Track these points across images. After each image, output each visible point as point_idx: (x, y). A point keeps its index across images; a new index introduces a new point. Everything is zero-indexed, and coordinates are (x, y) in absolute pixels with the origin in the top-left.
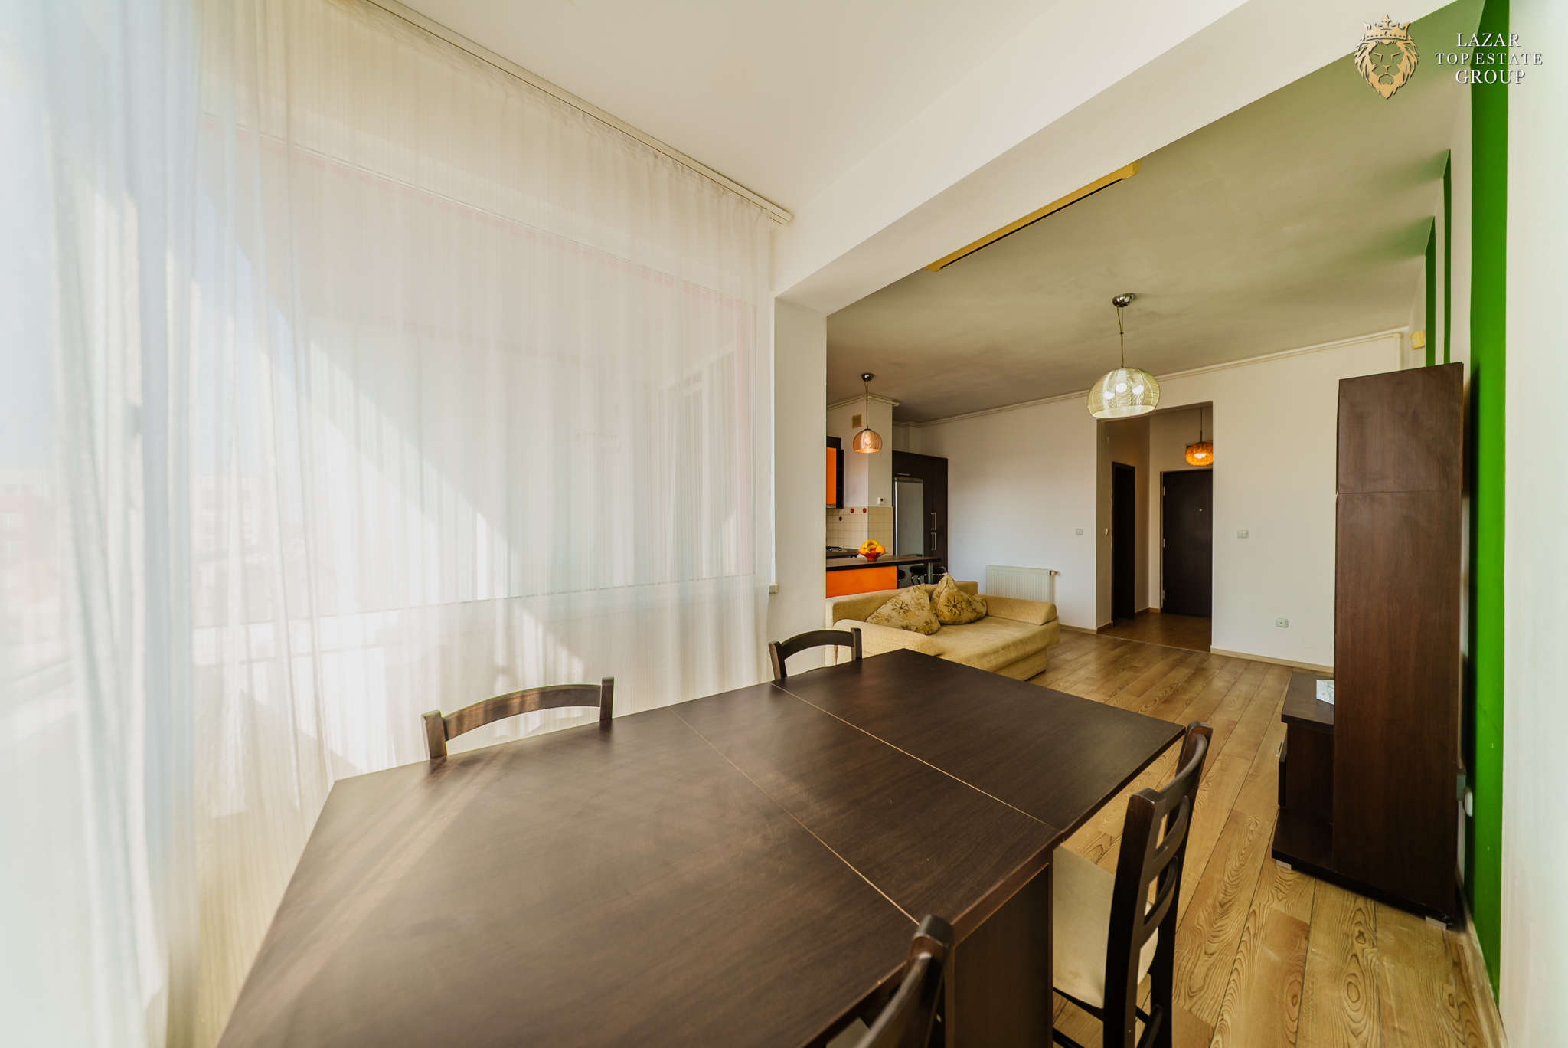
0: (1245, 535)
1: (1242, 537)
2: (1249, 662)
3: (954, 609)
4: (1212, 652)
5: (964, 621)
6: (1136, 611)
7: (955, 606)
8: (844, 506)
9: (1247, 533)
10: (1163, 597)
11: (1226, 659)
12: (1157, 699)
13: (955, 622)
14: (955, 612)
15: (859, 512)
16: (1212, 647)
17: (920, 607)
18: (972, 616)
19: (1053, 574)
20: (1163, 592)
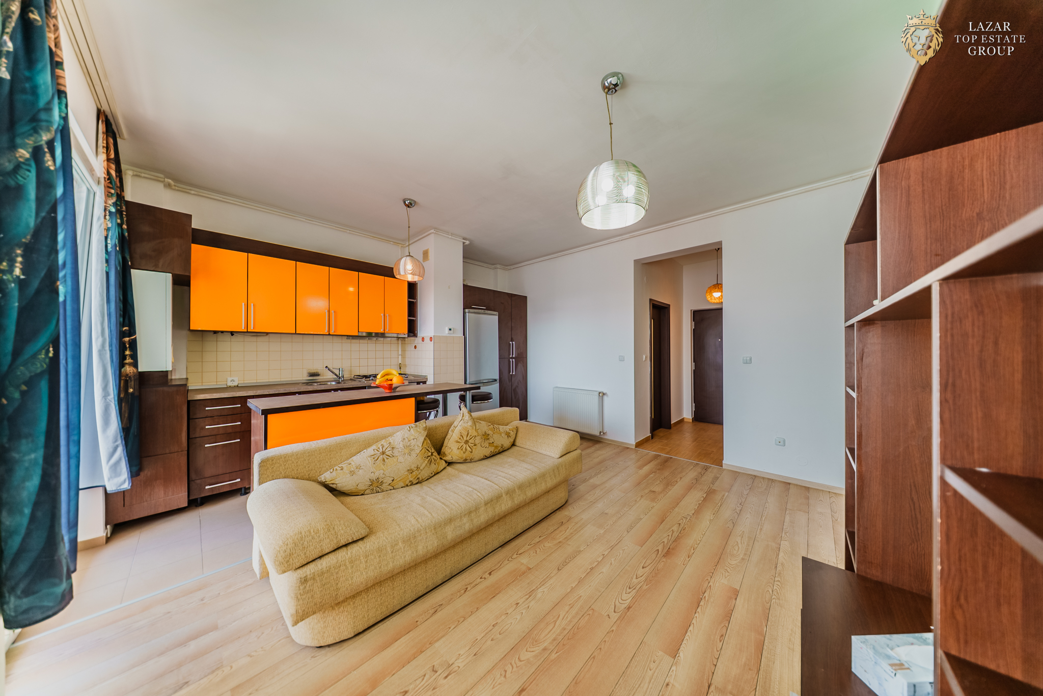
0: (748, 361)
1: (747, 363)
2: (754, 477)
3: (465, 446)
4: (724, 467)
5: (477, 458)
6: (672, 423)
7: (466, 442)
8: (418, 335)
9: (751, 359)
10: (694, 409)
11: (736, 474)
12: (660, 548)
13: (466, 460)
14: (466, 449)
15: (427, 340)
16: (724, 462)
17: (407, 451)
18: (487, 452)
19: (602, 395)
20: (694, 404)
